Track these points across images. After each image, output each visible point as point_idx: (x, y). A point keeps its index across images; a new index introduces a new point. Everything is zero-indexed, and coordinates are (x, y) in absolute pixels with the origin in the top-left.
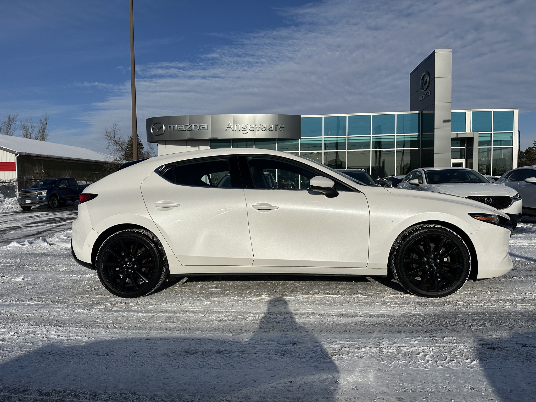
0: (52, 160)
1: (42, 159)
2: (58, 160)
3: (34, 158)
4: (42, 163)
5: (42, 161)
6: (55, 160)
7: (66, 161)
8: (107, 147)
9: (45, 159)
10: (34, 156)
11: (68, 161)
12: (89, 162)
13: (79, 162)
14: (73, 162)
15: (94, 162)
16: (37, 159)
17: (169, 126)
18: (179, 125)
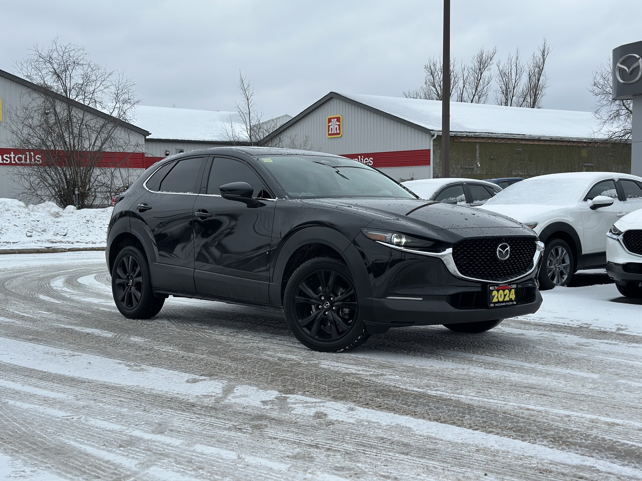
0: (496, 141)
1: (477, 141)
2: (509, 142)
3: (462, 140)
4: (478, 149)
5: (478, 145)
6: (503, 142)
7: (524, 143)
8: (597, 109)
9: (483, 141)
10: (462, 137)
11: (528, 143)
12: (574, 142)
13: (552, 144)
14: (539, 143)
15: (585, 142)
16: (468, 142)
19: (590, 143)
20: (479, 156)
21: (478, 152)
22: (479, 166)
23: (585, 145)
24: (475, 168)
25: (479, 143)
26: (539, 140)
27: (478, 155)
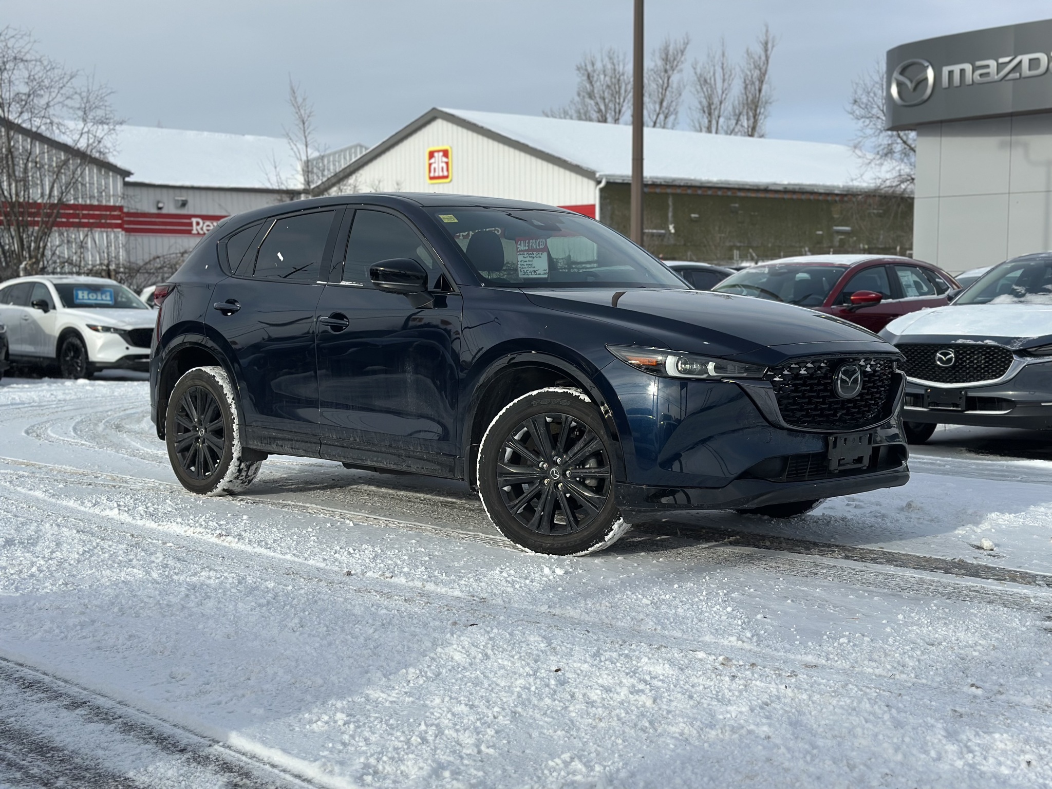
0: (700, 192)
1: (669, 191)
2: (720, 193)
3: (646, 190)
4: (671, 204)
5: (671, 198)
6: (709, 192)
7: (742, 195)
9: (679, 191)
10: (646, 185)
11: (749, 194)
12: (821, 194)
13: (786, 196)
14: (767, 195)
15: (837, 195)
16: (656, 193)
17: (946, 70)
18: (978, 63)
19: (846, 195)
20: (674, 215)
21: (671, 209)
22: (673, 231)
23: (837, 198)
25: (673, 194)
26: (766, 190)
27: (670, 214)
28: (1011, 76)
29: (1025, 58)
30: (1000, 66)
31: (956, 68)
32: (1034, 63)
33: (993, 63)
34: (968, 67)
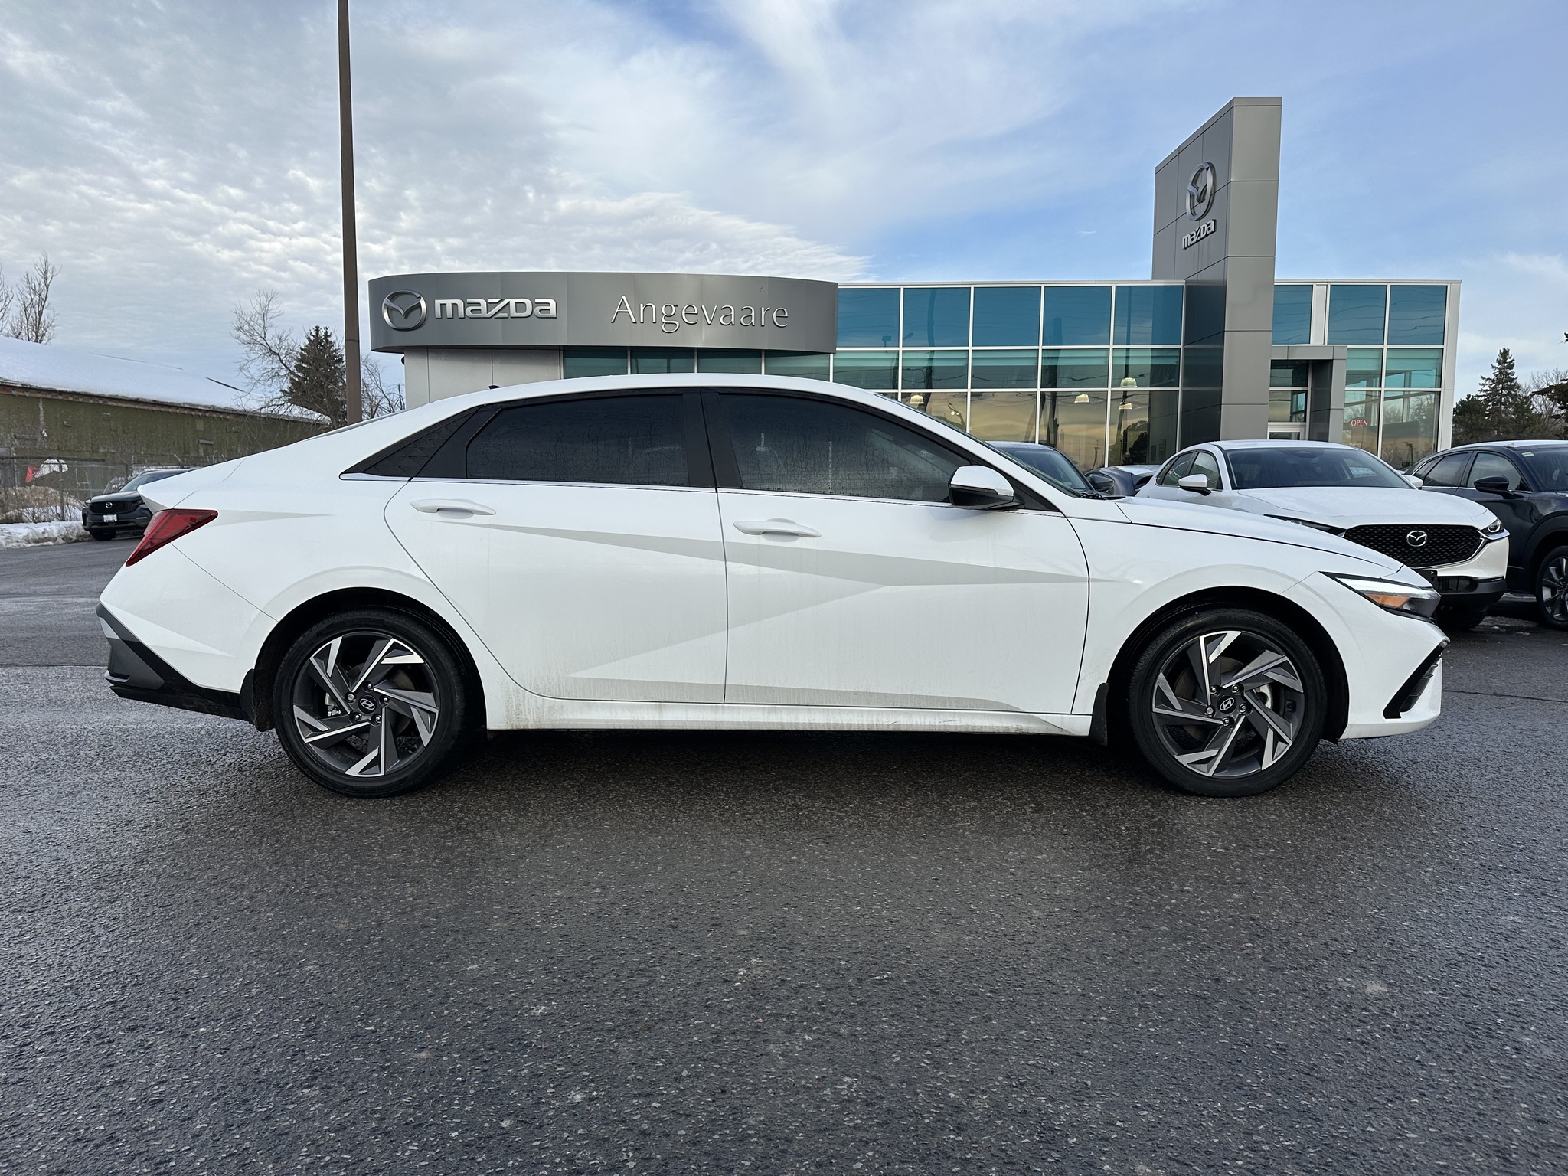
0: (71, 399)
1: (38, 395)
2: (91, 401)
3: (14, 393)
4: (41, 408)
5: (42, 401)
6: (81, 400)
7: (113, 404)
9: (49, 396)
10: (14, 388)
11: (120, 404)
12: (186, 408)
13: (154, 409)
14: (137, 407)
15: (200, 410)
16: (25, 396)
17: (438, 302)
18: (469, 301)
19: (207, 411)
20: (45, 420)
21: (42, 413)
22: (46, 435)
23: (200, 414)
24: (39, 439)
25: (43, 399)
26: (136, 401)
27: (42, 418)
28: (500, 315)
29: (513, 301)
30: (490, 306)
31: (449, 302)
32: (520, 307)
33: (483, 302)
34: (460, 303)
